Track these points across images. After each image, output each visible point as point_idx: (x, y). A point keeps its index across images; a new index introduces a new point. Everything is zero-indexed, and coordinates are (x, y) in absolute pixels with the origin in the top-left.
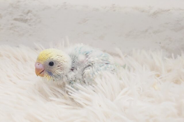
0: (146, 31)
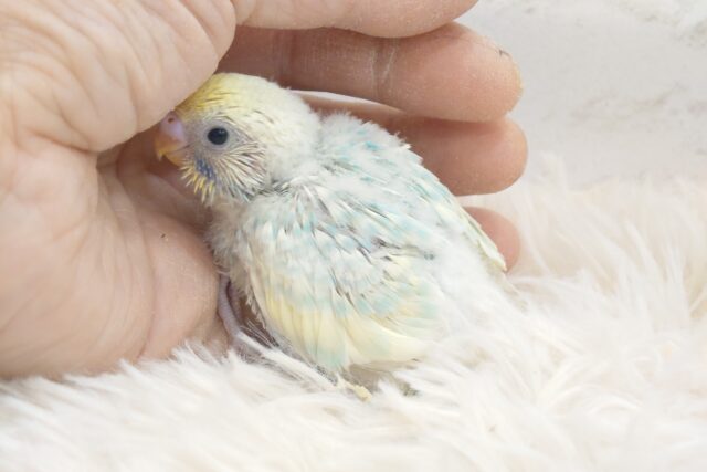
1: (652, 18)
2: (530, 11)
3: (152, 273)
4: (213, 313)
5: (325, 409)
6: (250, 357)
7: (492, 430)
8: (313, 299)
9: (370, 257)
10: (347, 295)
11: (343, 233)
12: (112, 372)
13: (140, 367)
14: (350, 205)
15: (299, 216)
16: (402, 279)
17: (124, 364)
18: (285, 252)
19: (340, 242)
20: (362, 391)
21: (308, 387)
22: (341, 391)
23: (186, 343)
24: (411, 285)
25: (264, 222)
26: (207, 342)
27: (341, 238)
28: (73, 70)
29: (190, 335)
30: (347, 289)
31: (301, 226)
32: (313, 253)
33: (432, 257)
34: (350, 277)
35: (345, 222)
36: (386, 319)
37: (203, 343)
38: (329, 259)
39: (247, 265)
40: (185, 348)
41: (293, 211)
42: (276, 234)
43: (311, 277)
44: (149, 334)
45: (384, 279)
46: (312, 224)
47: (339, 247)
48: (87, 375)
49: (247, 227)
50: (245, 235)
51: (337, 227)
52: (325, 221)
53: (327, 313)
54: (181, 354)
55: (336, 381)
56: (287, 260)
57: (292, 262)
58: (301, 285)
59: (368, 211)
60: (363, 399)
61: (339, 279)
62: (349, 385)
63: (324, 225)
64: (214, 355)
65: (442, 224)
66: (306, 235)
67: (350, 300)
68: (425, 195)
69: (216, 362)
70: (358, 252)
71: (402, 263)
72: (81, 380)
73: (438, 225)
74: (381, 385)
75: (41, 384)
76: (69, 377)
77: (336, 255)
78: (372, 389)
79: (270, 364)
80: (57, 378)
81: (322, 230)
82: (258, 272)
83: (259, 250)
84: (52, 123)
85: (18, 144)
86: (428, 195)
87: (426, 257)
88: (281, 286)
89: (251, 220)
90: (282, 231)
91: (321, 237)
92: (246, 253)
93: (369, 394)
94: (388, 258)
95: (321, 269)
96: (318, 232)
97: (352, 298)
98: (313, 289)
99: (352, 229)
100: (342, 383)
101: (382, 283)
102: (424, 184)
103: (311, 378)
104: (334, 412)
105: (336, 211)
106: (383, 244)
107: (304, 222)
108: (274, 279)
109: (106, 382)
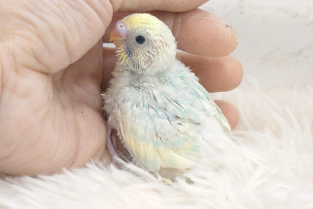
0: (300, 53)
1: (296, 16)
2: (242, 13)
3: (77, 129)
4: (104, 146)
5: (153, 190)
6: (119, 166)
7: (227, 198)
8: (145, 138)
9: (172, 123)
10: (161, 138)
11: (162, 111)
12: (59, 174)
13: (71, 171)
14: (166, 99)
15: (143, 100)
16: (185, 133)
17: (65, 170)
18: (135, 116)
19: (160, 115)
20: (169, 181)
21: (145, 180)
22: (160, 181)
23: (92, 160)
24: (189, 136)
25: (127, 101)
26: (101, 159)
27: (160, 113)
28: (40, 37)
29: (93, 157)
30: (160, 135)
31: (144, 105)
32: (147, 118)
33: (199, 124)
34: (162, 131)
35: (163, 106)
36: (177, 151)
37: (99, 160)
38: (154, 122)
39: (119, 119)
40: (91, 163)
41: (141, 98)
42: (132, 107)
43: (145, 128)
44: (76, 155)
45: (177, 133)
46: (148, 105)
47: (159, 116)
48: (48, 175)
49: (120, 102)
50: (119, 105)
51: (159, 108)
52: (155, 104)
53: (151, 145)
54: (89, 165)
55: (157, 177)
56: (136, 119)
57: (138, 121)
58: (140, 131)
59: (174, 103)
60: (169, 185)
61: (157, 130)
62: (163, 179)
63: (154, 106)
64: (104, 165)
65: (204, 110)
66: (145, 109)
67: (161, 140)
68: (198, 97)
69: (105, 168)
70: (167, 120)
71: (186, 126)
72: (46, 177)
73: (203, 110)
74: (177, 179)
75: (28, 179)
76: (40, 176)
77: (157, 120)
78: (173, 181)
79: (128, 170)
80: (34, 176)
81: (152, 108)
82: (123, 122)
83: (124, 113)
84: (31, 61)
85: (17, 72)
86: (200, 97)
87: (196, 124)
88: (132, 130)
89: (122, 99)
90: (135, 106)
91: (152, 111)
92: (119, 113)
93: (172, 183)
94: (180, 124)
95: (150, 126)
96: (150, 109)
97: (162, 140)
98: (146, 134)
99: (165, 109)
100: (160, 178)
101: (176, 134)
102: (198, 91)
103: (146, 176)
104: (157, 191)
105: (160, 101)
106: (178, 117)
107: (145, 104)
108: (129, 127)
109: (56, 178)
